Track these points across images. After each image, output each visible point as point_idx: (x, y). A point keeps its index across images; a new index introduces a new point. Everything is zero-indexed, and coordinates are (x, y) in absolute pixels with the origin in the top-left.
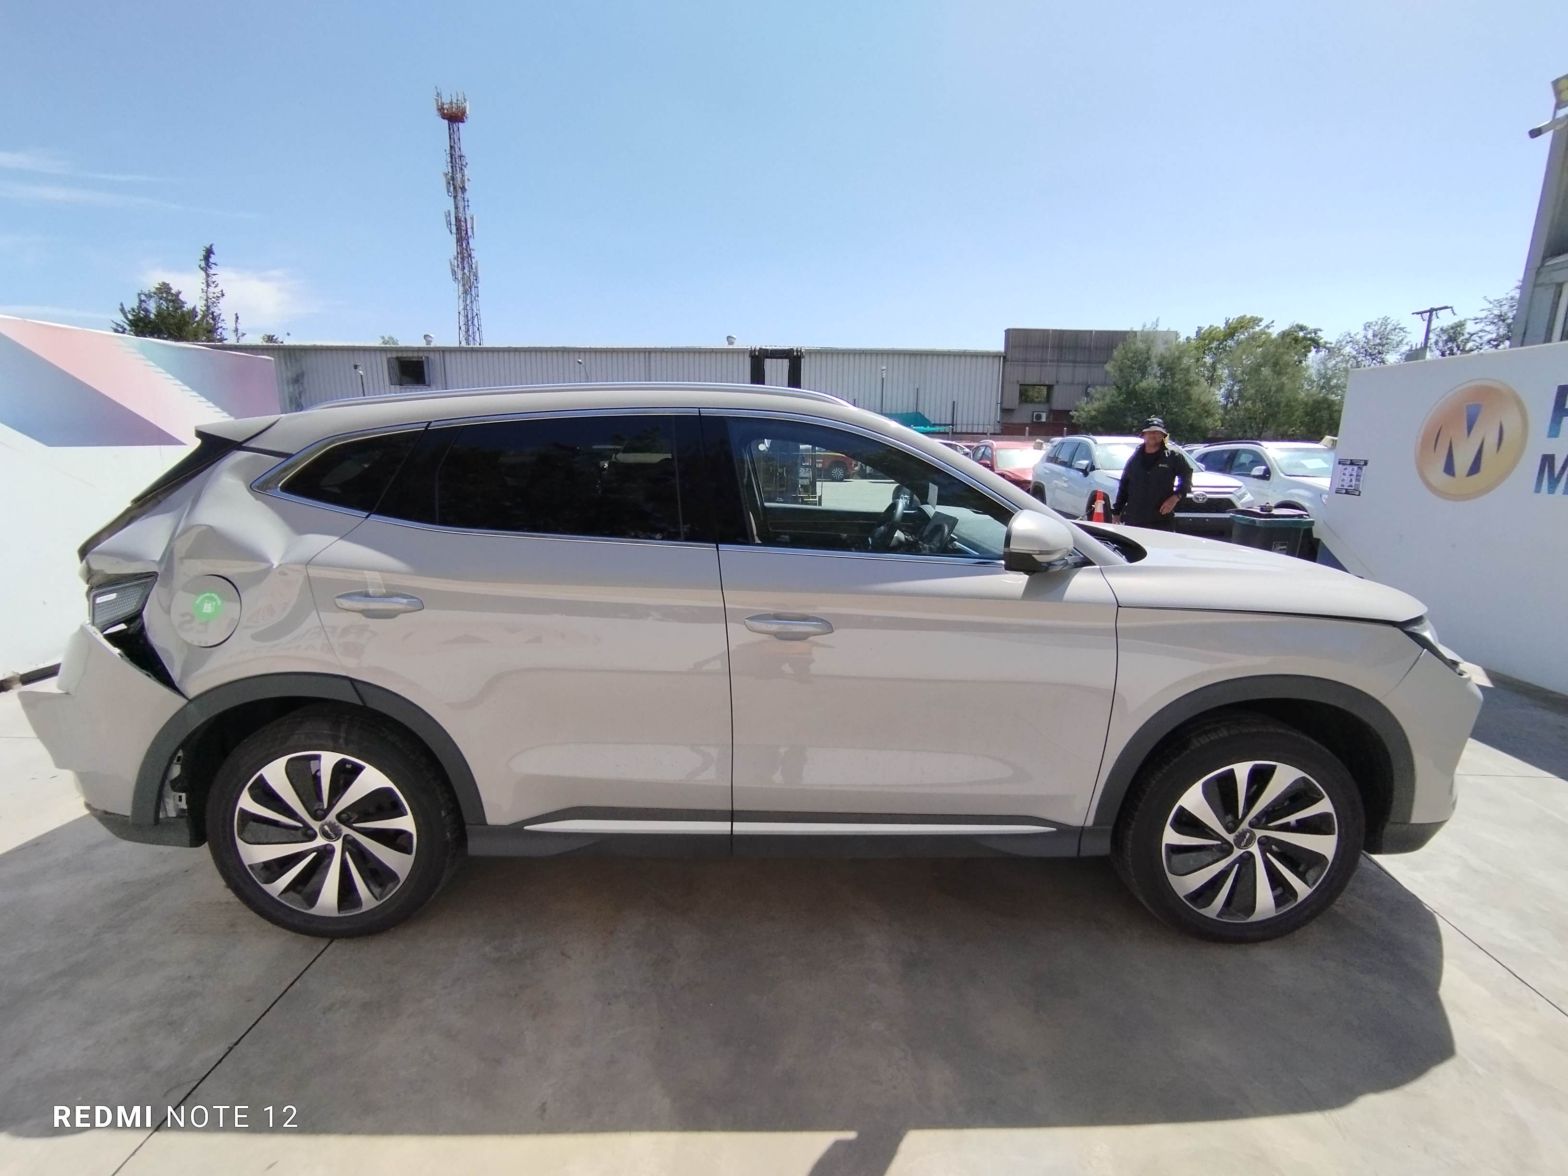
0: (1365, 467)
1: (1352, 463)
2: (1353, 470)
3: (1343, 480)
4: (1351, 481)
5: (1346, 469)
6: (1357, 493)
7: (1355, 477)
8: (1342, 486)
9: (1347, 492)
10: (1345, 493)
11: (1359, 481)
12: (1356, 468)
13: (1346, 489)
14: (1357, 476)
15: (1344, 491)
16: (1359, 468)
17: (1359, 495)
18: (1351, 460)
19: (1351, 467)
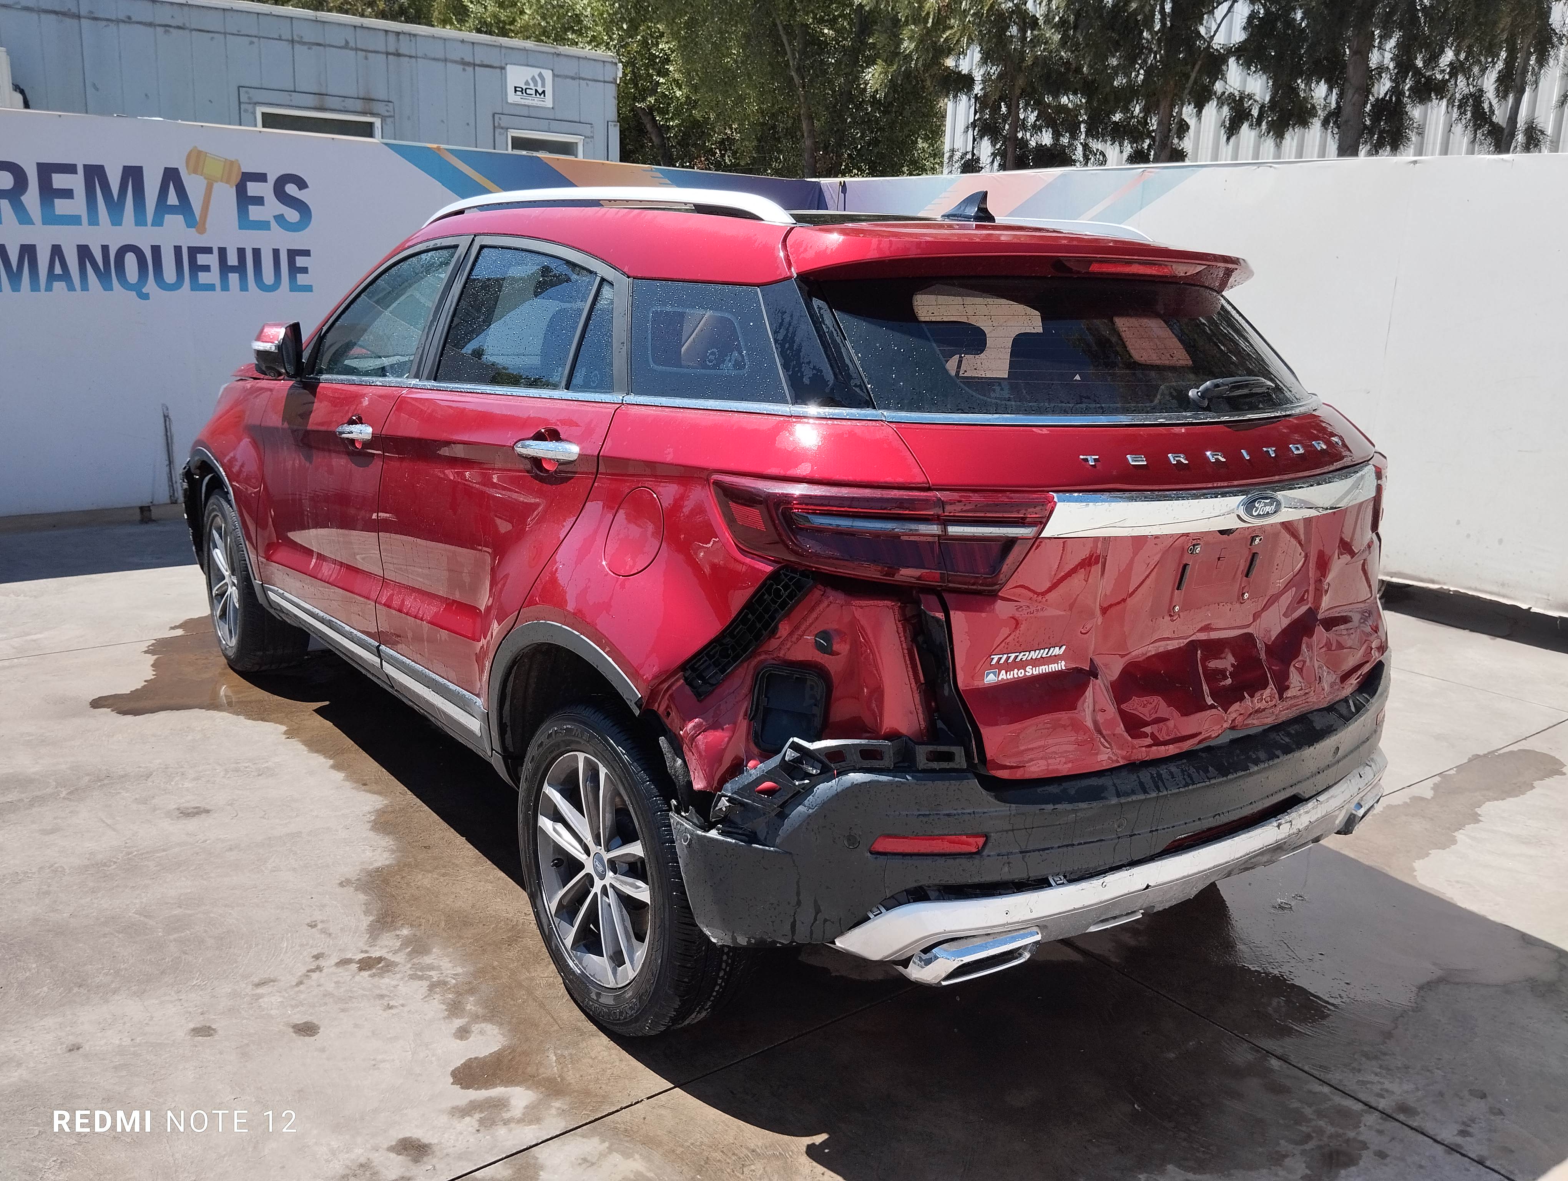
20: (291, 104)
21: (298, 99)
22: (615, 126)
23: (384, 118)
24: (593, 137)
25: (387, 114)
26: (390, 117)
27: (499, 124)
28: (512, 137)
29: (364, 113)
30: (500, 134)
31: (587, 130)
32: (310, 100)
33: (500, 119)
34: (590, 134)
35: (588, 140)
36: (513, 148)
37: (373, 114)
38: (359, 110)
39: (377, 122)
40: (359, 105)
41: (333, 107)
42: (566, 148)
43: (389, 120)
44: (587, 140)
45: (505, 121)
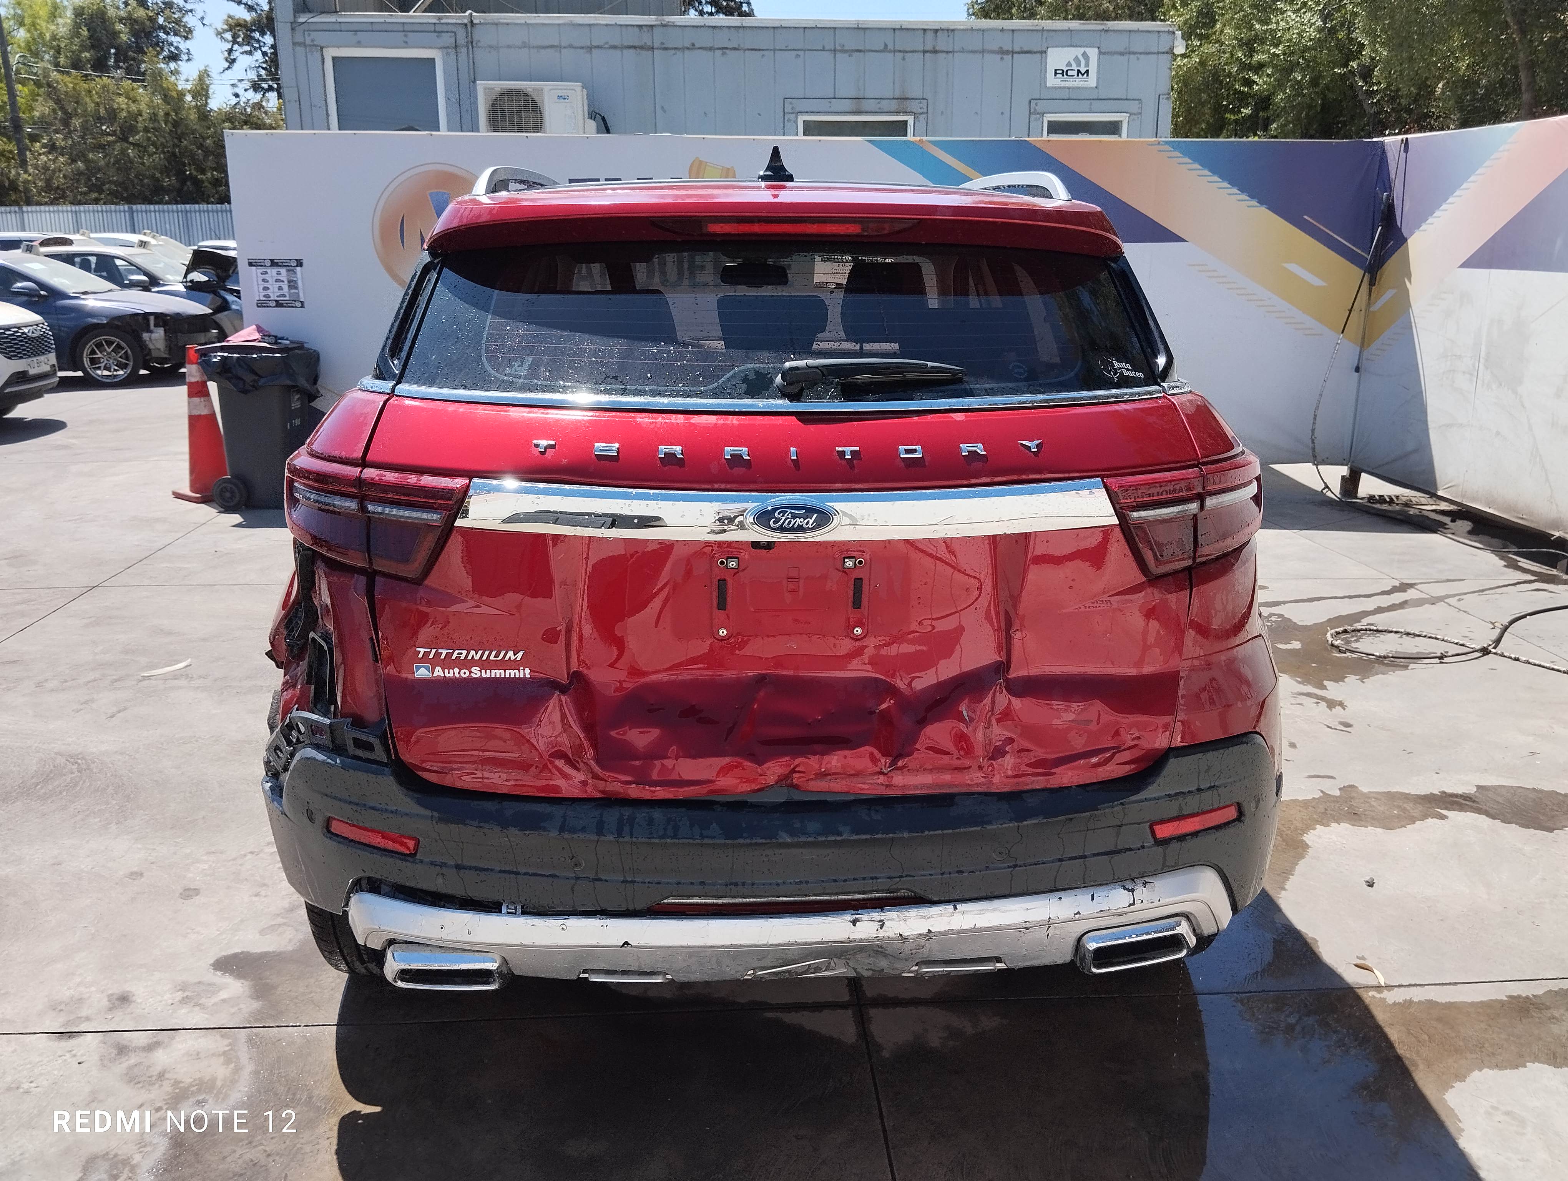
0: (298, 269)
1: (274, 263)
2: (279, 273)
3: (266, 289)
4: (280, 288)
5: (266, 273)
6: (298, 304)
7: (286, 282)
8: (265, 296)
9: (279, 304)
10: (276, 306)
11: (296, 288)
12: (283, 271)
13: (276, 301)
14: (289, 282)
15: (274, 304)
16: (288, 271)
17: (302, 306)
18: (272, 261)
19: (273, 271)
20: (830, 110)
21: (837, 105)
22: (1167, 99)
23: (916, 115)
24: (1140, 114)
25: (921, 111)
26: (923, 113)
27: (1035, 109)
28: (1049, 122)
29: (897, 113)
30: (1036, 119)
31: (1134, 107)
32: (847, 105)
33: (1036, 104)
34: (1136, 110)
35: (1135, 117)
36: (1048, 133)
37: (906, 113)
38: (893, 109)
39: (910, 119)
40: (894, 105)
41: (867, 109)
42: (1113, 128)
43: (922, 117)
44: (1133, 117)
45: (1041, 106)
